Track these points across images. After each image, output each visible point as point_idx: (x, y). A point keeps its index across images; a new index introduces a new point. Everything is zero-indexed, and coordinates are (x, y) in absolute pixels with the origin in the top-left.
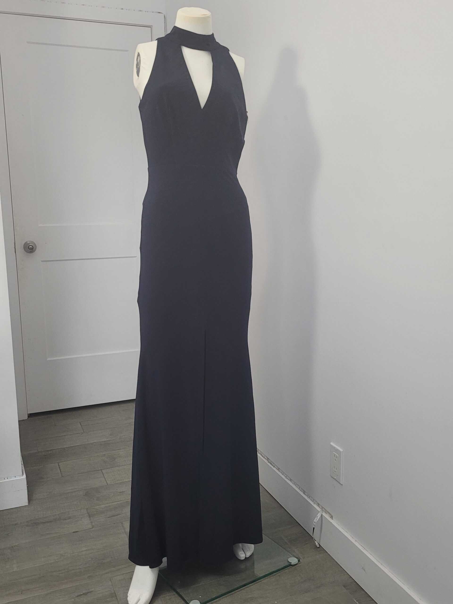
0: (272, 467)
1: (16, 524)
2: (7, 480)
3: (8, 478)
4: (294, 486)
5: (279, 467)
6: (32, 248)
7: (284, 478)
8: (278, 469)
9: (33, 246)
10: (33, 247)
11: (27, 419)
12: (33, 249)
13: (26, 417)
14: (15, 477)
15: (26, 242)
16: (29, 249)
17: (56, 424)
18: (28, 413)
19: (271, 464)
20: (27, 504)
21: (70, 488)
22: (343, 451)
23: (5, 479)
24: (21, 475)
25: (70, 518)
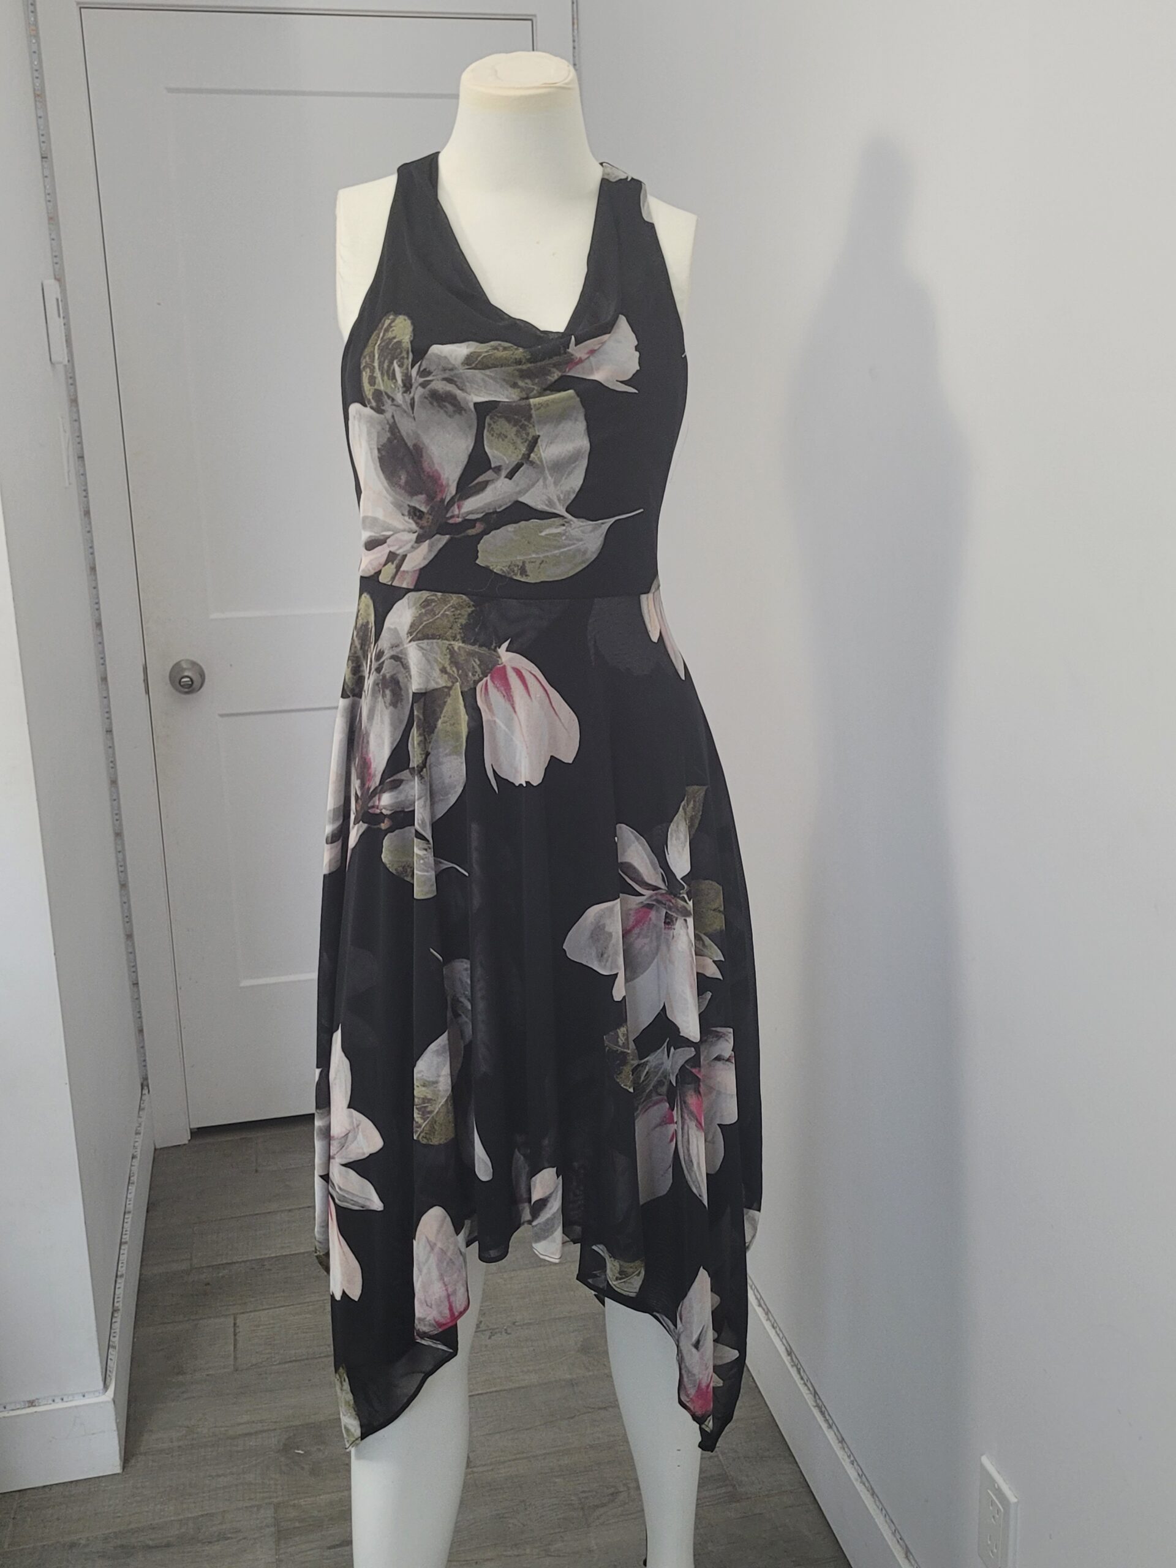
0: (824, 1426)
1: (73, 1545)
2: (60, 1405)
3: (65, 1400)
4: (880, 1520)
5: (844, 1436)
6: (190, 683)
7: (853, 1479)
8: (842, 1441)
9: (194, 679)
10: (192, 680)
11: (187, 1142)
12: (194, 686)
13: (185, 1138)
14: (84, 1396)
15: (175, 662)
16: (182, 686)
17: (259, 1169)
18: (191, 1127)
19: (822, 1413)
20: (118, 1470)
21: (246, 1418)
22: (1017, 1504)
23: (56, 1401)
24: (101, 1391)
25: (222, 1537)
